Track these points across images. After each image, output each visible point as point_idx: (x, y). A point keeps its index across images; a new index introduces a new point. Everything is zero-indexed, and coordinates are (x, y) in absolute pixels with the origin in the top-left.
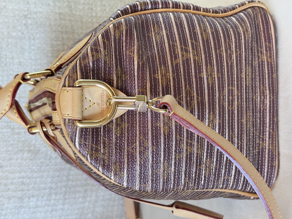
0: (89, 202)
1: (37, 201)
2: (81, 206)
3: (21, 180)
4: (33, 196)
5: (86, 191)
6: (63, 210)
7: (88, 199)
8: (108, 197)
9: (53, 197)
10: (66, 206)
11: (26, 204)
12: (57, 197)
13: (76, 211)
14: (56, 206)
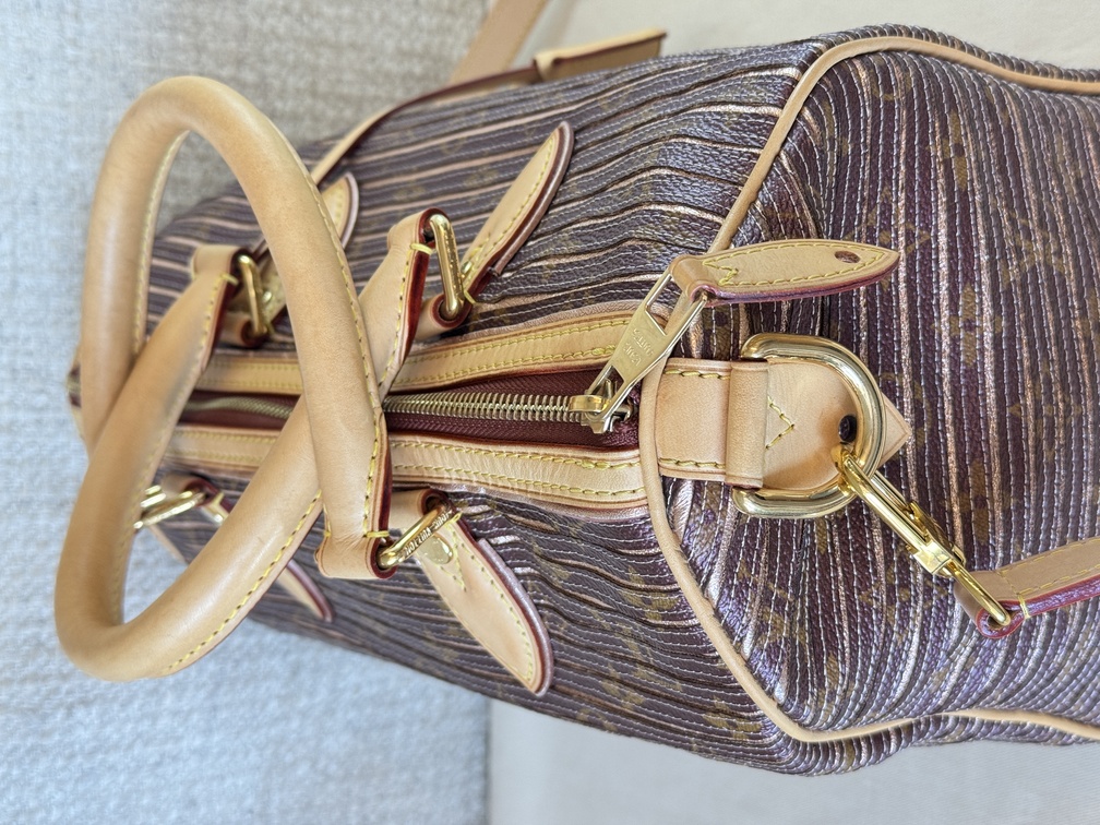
0: (304, 714)
1: (103, 725)
2: (273, 732)
3: (29, 631)
4: (85, 703)
5: (296, 671)
6: (202, 753)
7: (303, 702)
8: (375, 689)
9: (168, 702)
10: (216, 738)
11: (57, 737)
12: (185, 705)
13: (253, 757)
14: (178, 739)
